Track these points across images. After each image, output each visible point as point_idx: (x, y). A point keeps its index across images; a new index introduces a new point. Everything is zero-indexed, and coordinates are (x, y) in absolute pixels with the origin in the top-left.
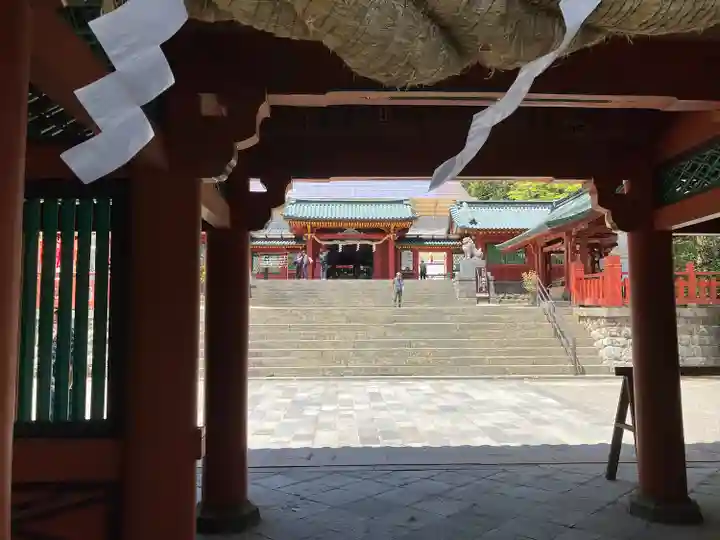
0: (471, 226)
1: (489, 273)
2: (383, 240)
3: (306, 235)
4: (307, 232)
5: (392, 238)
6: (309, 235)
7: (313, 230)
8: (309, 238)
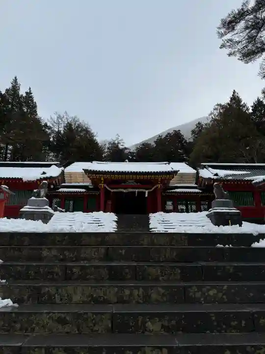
0: (215, 177)
2: (153, 189)
3: (100, 185)
4: (101, 183)
5: (159, 187)
6: (102, 185)
7: (105, 181)
8: (102, 187)
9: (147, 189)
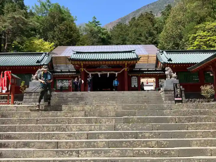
0: (169, 62)
1: (181, 87)
2: (121, 71)
3: (81, 69)
4: (81, 68)
5: (126, 70)
6: (82, 69)
7: (85, 66)
8: (82, 70)
9: (116, 72)
